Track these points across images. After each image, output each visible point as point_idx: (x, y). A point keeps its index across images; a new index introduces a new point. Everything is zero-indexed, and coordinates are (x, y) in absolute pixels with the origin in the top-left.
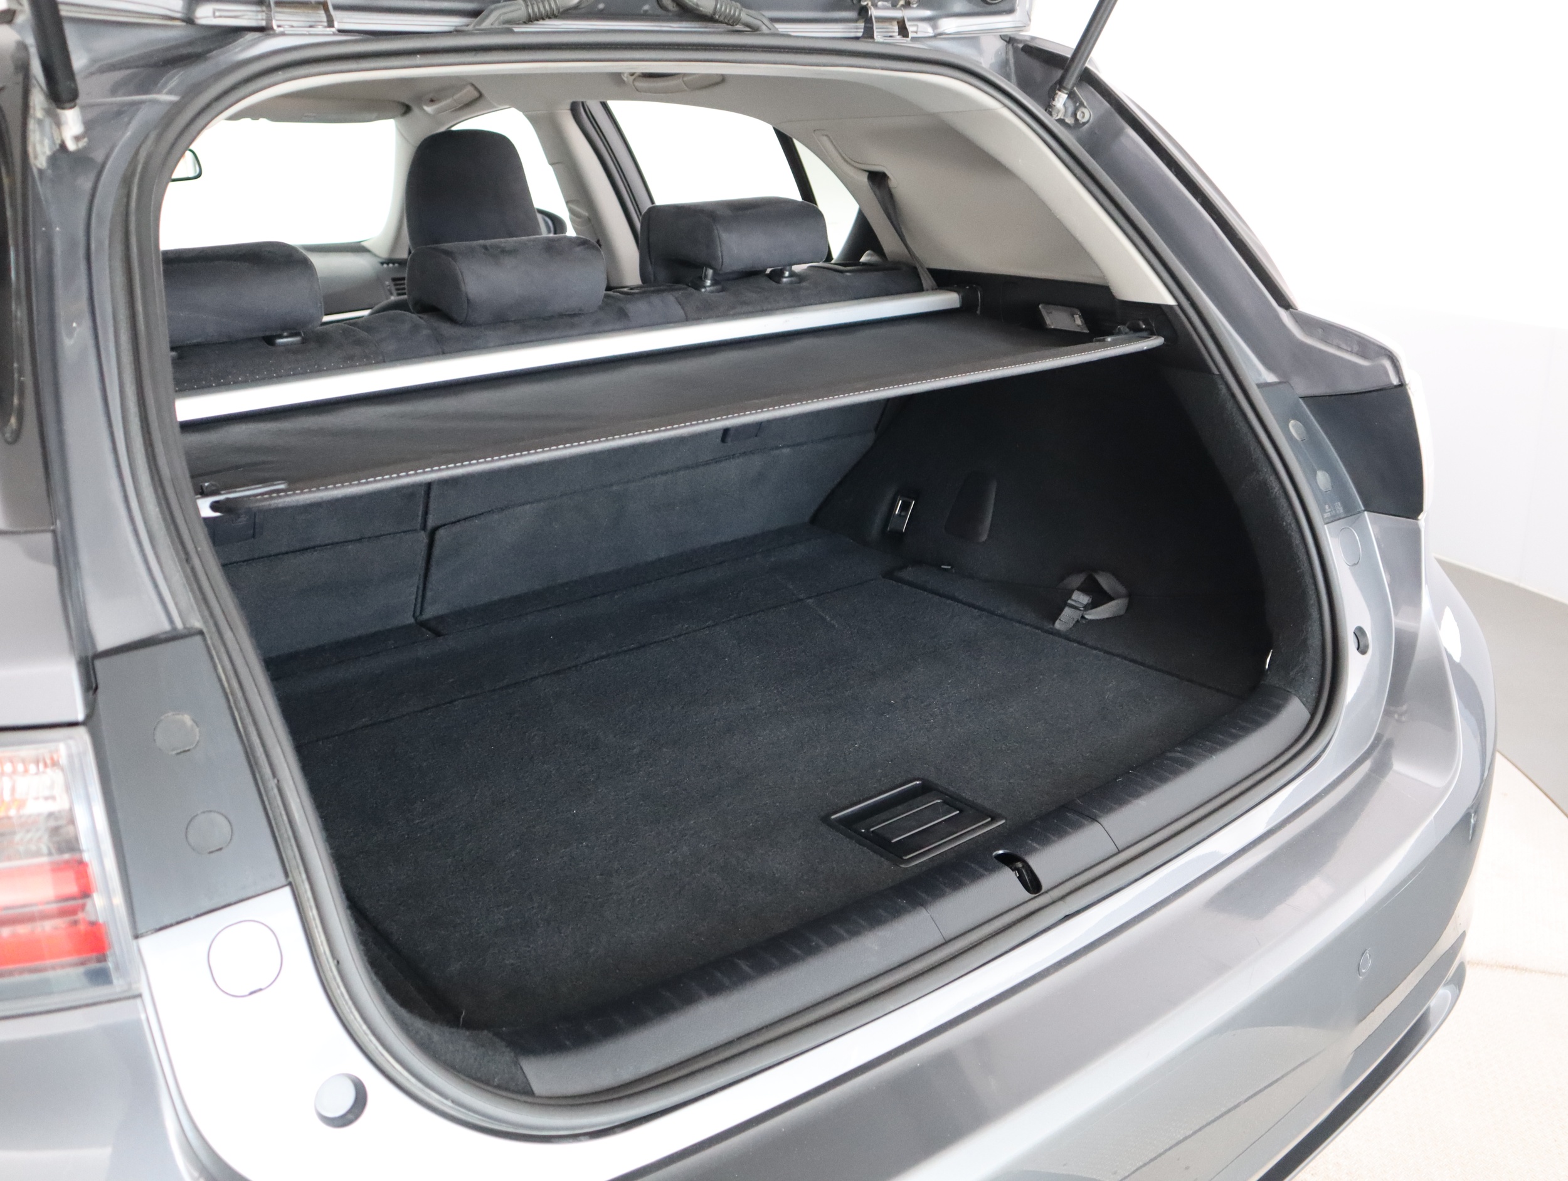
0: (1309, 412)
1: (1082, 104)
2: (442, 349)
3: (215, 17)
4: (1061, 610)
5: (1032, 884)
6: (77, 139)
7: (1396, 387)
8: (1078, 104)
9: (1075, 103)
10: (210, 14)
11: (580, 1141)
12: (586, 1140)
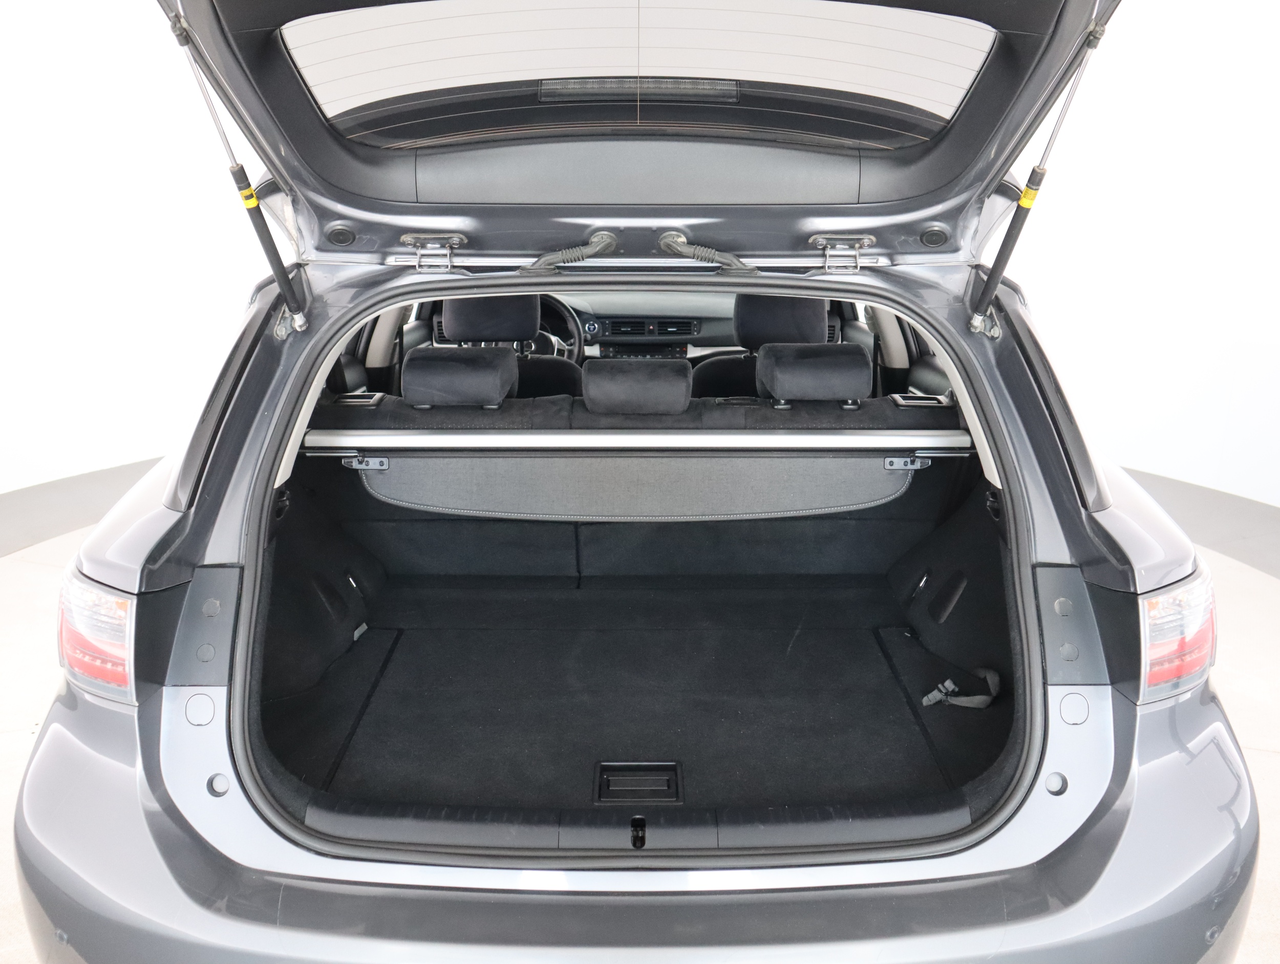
0: (1088, 596)
1: (996, 324)
2: (570, 427)
3: (396, 261)
4: (933, 690)
5: (638, 842)
6: (301, 326)
7: (1133, 593)
8: (994, 323)
9: (992, 322)
10: (394, 260)
11: (310, 853)
12: (313, 853)
